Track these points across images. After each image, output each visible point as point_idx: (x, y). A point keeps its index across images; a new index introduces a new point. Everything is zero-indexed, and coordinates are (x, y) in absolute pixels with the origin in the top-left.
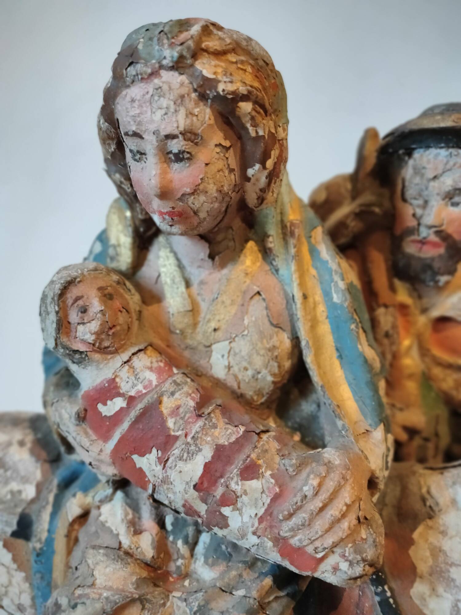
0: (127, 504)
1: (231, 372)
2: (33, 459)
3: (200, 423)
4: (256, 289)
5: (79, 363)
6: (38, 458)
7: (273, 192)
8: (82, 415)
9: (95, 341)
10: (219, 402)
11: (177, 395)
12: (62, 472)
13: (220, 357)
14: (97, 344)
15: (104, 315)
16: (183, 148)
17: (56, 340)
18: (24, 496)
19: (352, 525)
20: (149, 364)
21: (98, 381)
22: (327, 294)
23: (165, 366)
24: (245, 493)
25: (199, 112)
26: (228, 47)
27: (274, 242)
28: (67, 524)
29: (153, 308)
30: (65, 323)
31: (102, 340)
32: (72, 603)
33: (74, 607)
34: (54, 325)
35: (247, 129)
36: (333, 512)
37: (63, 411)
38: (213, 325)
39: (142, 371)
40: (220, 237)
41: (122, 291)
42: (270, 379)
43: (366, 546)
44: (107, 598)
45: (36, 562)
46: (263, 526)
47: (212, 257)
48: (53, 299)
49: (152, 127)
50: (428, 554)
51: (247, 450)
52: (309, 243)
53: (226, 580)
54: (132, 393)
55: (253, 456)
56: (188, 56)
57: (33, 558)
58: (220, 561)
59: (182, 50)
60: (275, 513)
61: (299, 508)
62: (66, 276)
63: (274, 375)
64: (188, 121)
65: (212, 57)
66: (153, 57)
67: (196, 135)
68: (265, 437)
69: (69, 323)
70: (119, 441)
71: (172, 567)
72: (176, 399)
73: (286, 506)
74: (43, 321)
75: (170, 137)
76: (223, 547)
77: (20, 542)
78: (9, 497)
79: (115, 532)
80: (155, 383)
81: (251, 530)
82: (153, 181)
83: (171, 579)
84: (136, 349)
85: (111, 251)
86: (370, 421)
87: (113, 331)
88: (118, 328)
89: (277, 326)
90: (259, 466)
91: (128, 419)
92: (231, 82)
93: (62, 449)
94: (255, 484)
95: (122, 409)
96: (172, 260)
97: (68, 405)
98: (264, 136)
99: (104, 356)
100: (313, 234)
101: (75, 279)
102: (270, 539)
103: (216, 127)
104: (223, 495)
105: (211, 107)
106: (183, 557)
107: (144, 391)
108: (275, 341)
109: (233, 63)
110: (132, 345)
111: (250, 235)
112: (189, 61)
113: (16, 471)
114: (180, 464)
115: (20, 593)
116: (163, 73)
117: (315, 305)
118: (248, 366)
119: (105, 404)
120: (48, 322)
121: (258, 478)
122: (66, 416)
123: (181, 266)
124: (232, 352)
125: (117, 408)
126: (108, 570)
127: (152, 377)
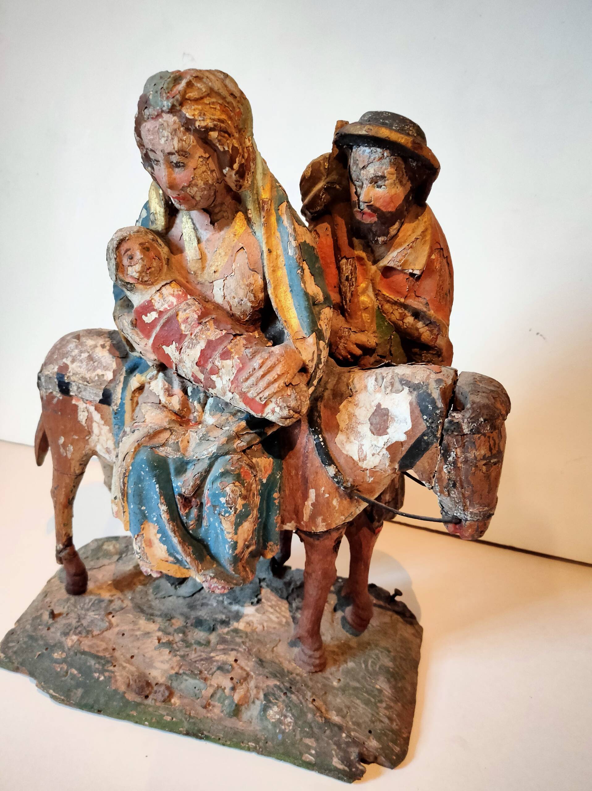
0: (165, 380)
1: (226, 299)
2: (111, 356)
3: (200, 327)
4: (241, 245)
5: (131, 290)
6: (114, 356)
7: (247, 180)
8: (134, 323)
9: (139, 277)
10: (214, 316)
11: (187, 311)
12: (129, 363)
13: (219, 290)
14: (140, 279)
15: (143, 261)
16: (179, 160)
17: (116, 276)
18: (105, 378)
19: (280, 386)
20: (172, 292)
21: (142, 302)
22: (286, 250)
23: (183, 294)
24: (223, 367)
25: (186, 139)
26: (204, 94)
27: (252, 214)
28: (131, 392)
29: (178, 256)
30: (121, 265)
31: (143, 277)
32: (132, 430)
33: (133, 432)
34: (114, 267)
35: (217, 147)
36: (269, 378)
37: (124, 321)
38: (213, 268)
39: (167, 296)
40: (217, 210)
41: (156, 245)
42: (249, 304)
43: (290, 399)
44: (151, 427)
45: (115, 418)
46: (233, 386)
47: (212, 223)
48: (113, 250)
49: (160, 148)
50: (347, 417)
51: (225, 344)
52: (277, 213)
53: (219, 421)
54: (162, 309)
55: (229, 347)
56: (177, 105)
57: (112, 416)
58: (217, 412)
59: (173, 102)
60: (239, 378)
61: (251, 375)
62: (120, 236)
63: (252, 302)
64: (180, 145)
65: (193, 103)
66: (158, 105)
67: (185, 152)
68: (238, 338)
69: (123, 265)
70: (155, 338)
71: (191, 417)
72: (187, 313)
73: (245, 374)
74: (108, 264)
75: (170, 154)
76: (220, 405)
77: (105, 406)
78: (97, 378)
79: (157, 394)
80: (175, 303)
81: (228, 389)
82: (164, 179)
83: (191, 424)
84: (165, 283)
85: (152, 217)
86: (306, 332)
87: (149, 271)
88: (153, 269)
89: (253, 270)
90: (232, 353)
91: (159, 324)
92: (203, 120)
93: (128, 348)
94: (229, 362)
95: (156, 318)
96: (190, 225)
97: (126, 317)
98: (228, 151)
99: (145, 286)
100: (280, 207)
101: (125, 238)
102: (237, 394)
103: (198, 146)
104: (211, 368)
105: (193, 135)
106: (198, 411)
107: (169, 308)
108: (251, 280)
109: (207, 104)
110: (162, 280)
111: (239, 208)
112: (178, 108)
113: (100, 362)
114: (188, 350)
115: (107, 440)
116: (164, 115)
117: (277, 257)
118: (235, 296)
119: (146, 316)
120: (111, 264)
121: (230, 359)
122: (126, 324)
123: (195, 229)
124: (225, 287)
125: (153, 318)
126: (153, 414)
127: (174, 300)
